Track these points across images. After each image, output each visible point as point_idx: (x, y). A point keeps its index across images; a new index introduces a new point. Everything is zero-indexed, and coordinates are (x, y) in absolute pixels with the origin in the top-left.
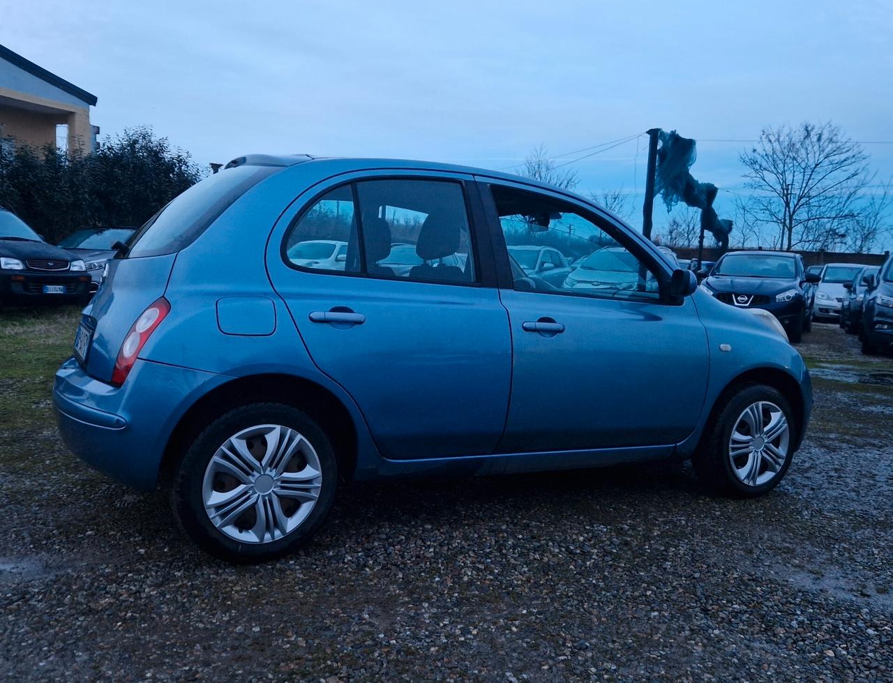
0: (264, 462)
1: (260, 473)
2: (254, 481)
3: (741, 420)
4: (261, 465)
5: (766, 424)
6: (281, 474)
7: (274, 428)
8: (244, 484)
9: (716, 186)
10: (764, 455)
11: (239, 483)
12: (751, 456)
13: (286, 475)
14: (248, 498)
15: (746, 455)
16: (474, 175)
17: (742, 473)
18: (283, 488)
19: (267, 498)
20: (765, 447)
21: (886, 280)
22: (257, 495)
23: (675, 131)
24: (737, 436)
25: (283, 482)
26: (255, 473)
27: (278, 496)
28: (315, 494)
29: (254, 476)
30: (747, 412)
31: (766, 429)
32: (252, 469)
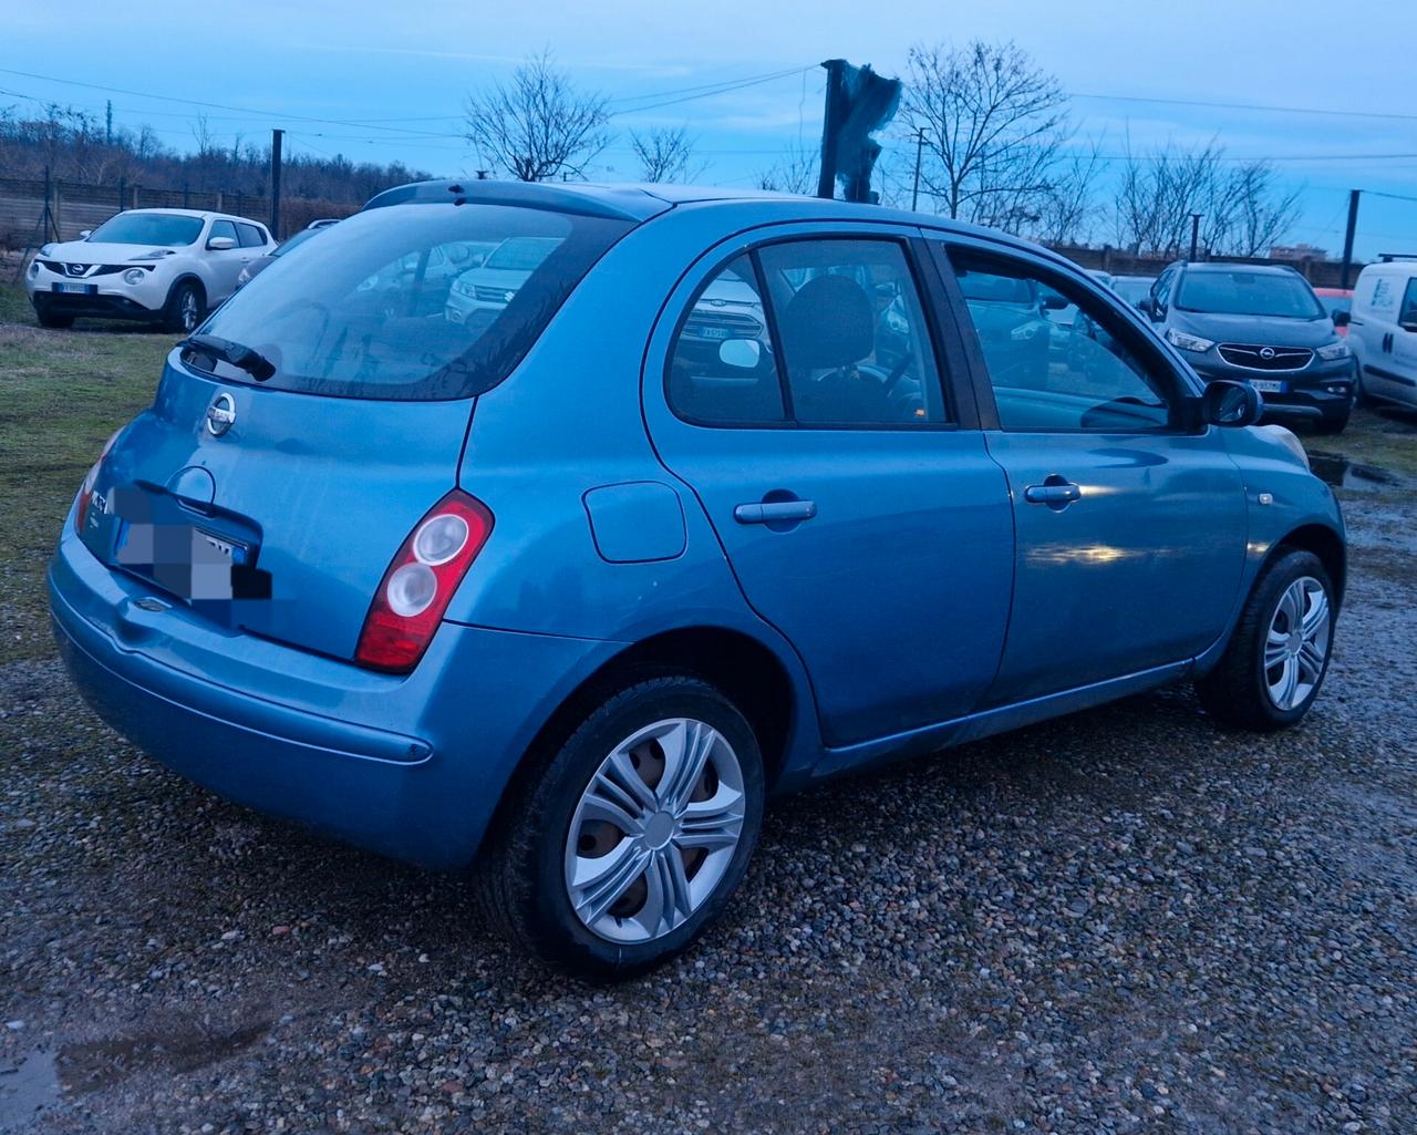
0: (660, 790)
1: (652, 811)
2: (643, 828)
3: (1280, 611)
4: (655, 795)
5: (1306, 611)
6: (685, 808)
7: (677, 725)
8: (628, 835)
9: (878, 143)
10: (1302, 659)
11: (621, 836)
12: (1286, 663)
13: (693, 807)
14: (635, 863)
15: (1281, 665)
16: (919, 227)
17: (1277, 691)
18: (686, 831)
19: (662, 855)
20: (1304, 648)
21: (1178, 308)
22: (649, 852)
23: (869, 65)
24: (1274, 636)
25: (687, 821)
26: (645, 812)
27: (679, 846)
28: (733, 834)
29: (643, 817)
30: (1287, 597)
31: (1305, 620)
32: (641, 804)
